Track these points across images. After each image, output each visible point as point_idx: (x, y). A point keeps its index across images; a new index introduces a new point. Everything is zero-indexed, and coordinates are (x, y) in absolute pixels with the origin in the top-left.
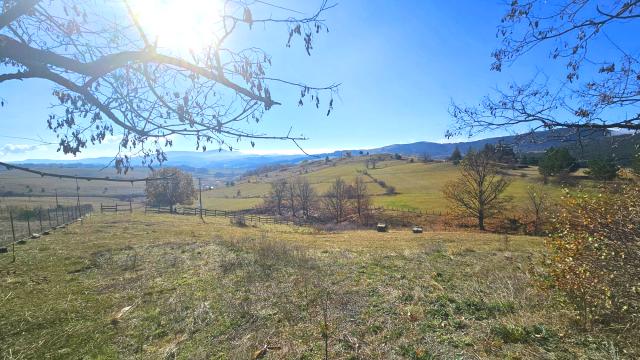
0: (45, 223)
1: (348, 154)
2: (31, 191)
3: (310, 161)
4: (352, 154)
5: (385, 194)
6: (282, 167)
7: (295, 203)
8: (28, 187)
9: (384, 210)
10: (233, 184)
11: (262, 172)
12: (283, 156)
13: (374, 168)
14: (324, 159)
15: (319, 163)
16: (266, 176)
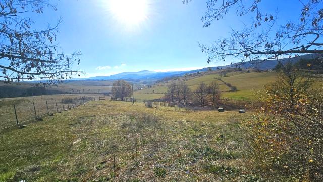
4: (213, 69)
5: (230, 91)
6: (175, 77)
7: (180, 96)
10: (151, 87)
11: (165, 81)
12: (176, 72)
13: (225, 76)
14: (196, 73)
15: (194, 74)
16: (167, 82)
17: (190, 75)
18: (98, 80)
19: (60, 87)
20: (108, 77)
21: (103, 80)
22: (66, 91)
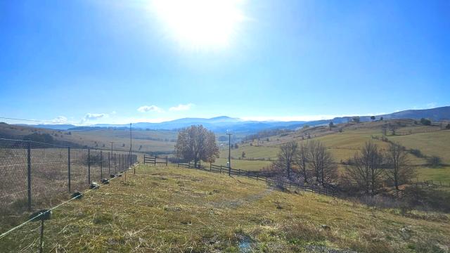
0: (105, 170)
1: (357, 120)
2: (97, 146)
3: (311, 127)
5: (426, 165)
6: (282, 132)
8: (96, 142)
9: (435, 186)
10: (237, 147)
11: (262, 137)
12: (280, 123)
13: (394, 134)
14: (328, 125)
15: (322, 128)
16: (268, 140)
17: (314, 129)
18: (141, 129)
19: (75, 138)
20: (157, 125)
21: (148, 130)
22: (85, 144)
